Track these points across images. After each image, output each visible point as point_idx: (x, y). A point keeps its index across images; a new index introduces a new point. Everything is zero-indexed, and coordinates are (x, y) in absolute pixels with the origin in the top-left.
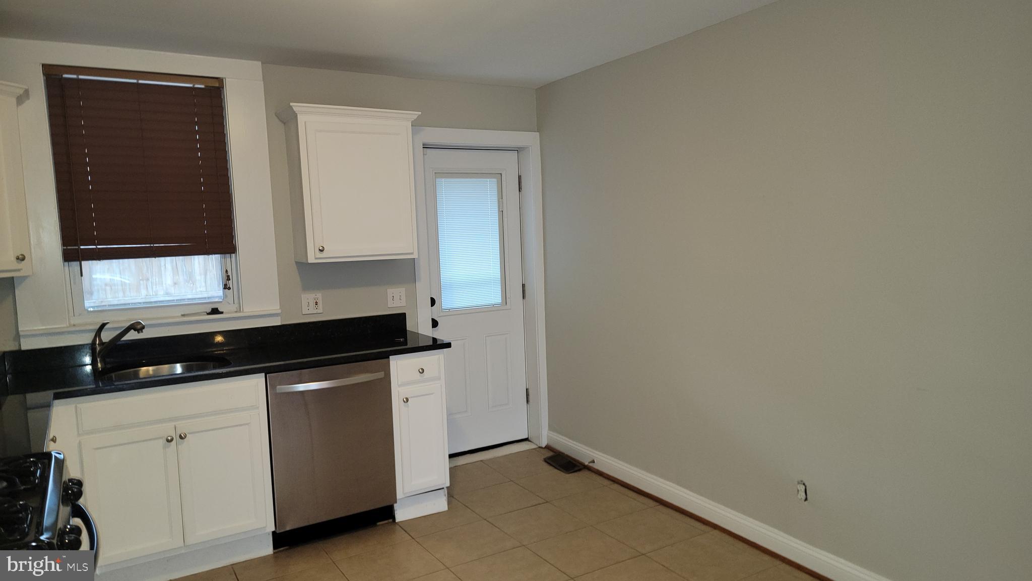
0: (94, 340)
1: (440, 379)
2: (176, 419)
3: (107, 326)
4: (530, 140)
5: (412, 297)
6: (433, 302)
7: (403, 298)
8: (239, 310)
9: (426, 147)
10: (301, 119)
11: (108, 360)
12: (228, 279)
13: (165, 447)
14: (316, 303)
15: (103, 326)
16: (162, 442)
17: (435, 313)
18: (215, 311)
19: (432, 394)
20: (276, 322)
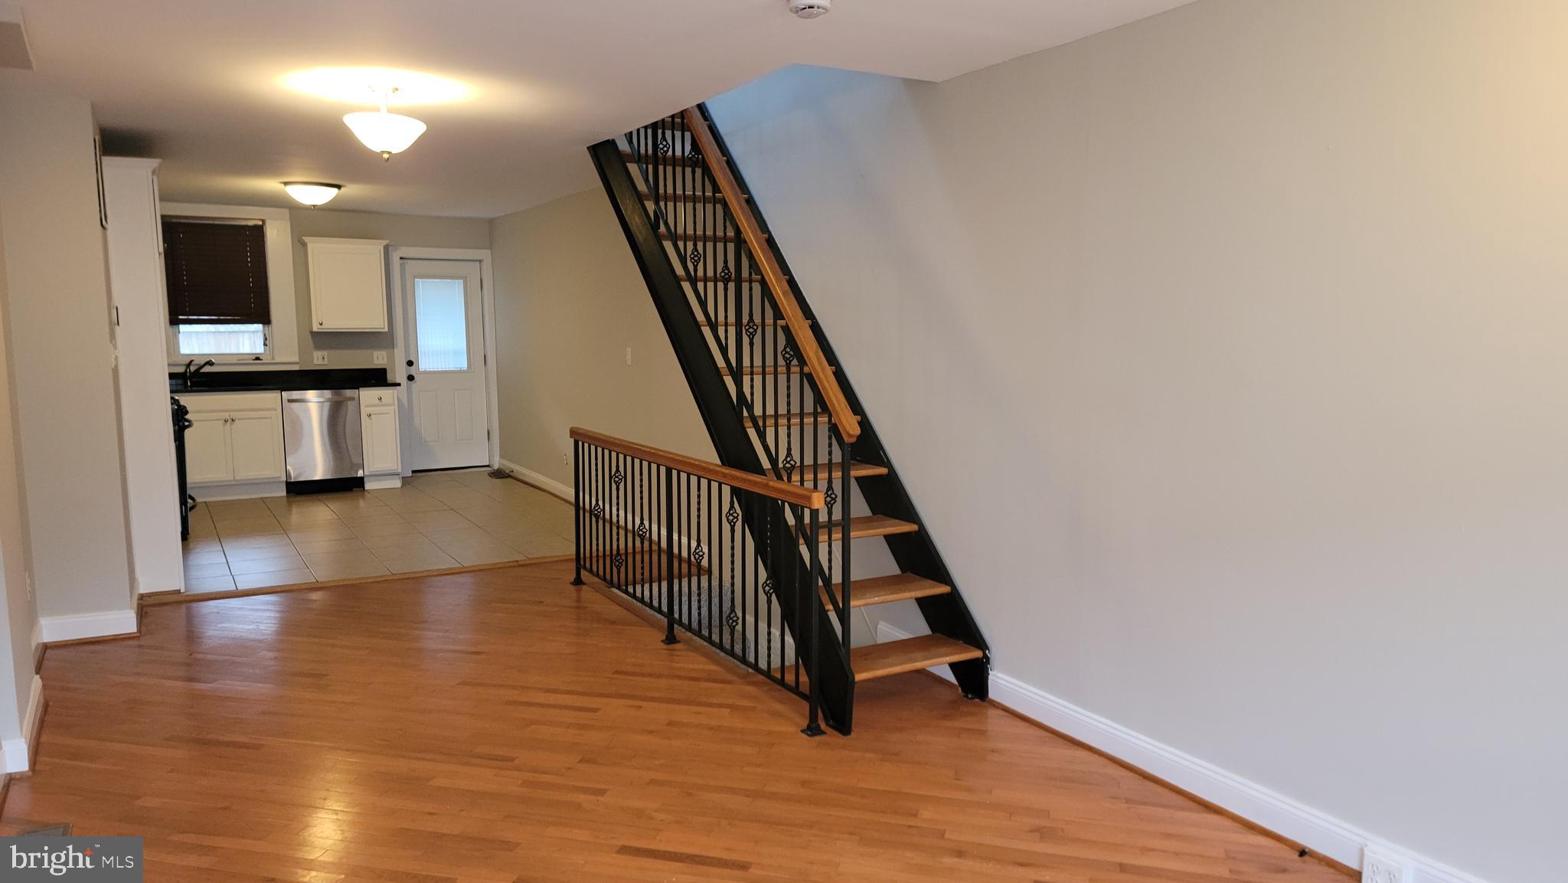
0: (186, 370)
1: (394, 405)
2: (231, 411)
3: (193, 363)
4: (484, 254)
5: (391, 358)
6: (410, 363)
7: (385, 358)
8: (273, 359)
9: (401, 258)
10: (310, 247)
11: (194, 380)
12: (266, 339)
13: (224, 425)
14: (323, 358)
15: (192, 361)
16: (222, 422)
17: (412, 370)
18: (257, 359)
19: (387, 413)
20: (296, 368)
